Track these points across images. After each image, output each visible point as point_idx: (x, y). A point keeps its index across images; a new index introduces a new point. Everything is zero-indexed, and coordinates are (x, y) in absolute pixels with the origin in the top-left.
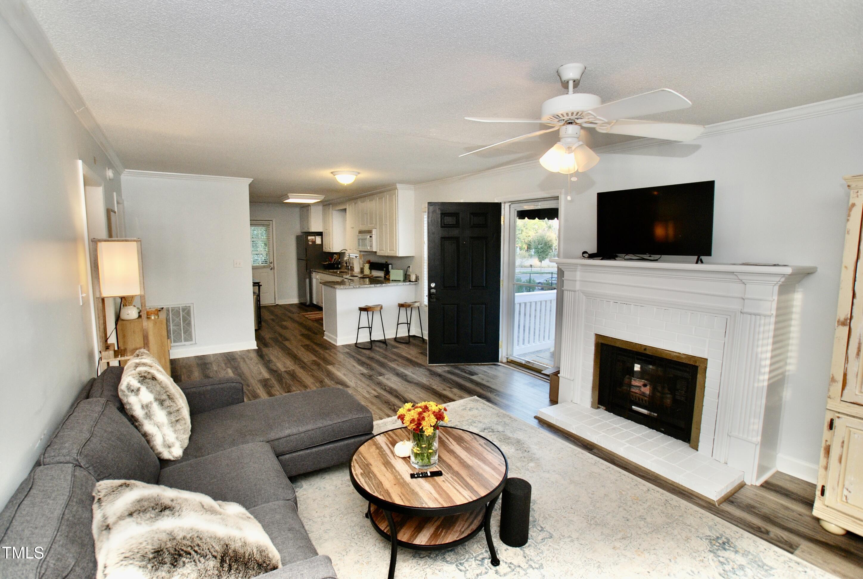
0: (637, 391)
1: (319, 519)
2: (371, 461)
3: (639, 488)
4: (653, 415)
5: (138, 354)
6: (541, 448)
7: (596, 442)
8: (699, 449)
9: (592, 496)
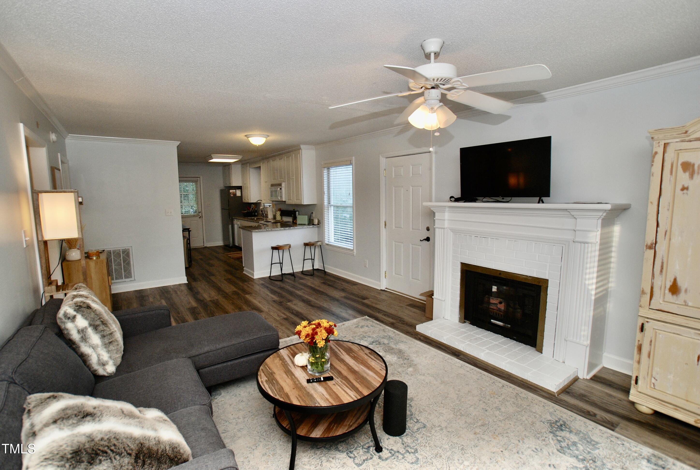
0: (495, 308)
1: (234, 421)
2: (275, 370)
3: (496, 385)
4: (507, 326)
5: (76, 287)
6: (418, 356)
7: (462, 350)
8: (543, 352)
9: (458, 393)
